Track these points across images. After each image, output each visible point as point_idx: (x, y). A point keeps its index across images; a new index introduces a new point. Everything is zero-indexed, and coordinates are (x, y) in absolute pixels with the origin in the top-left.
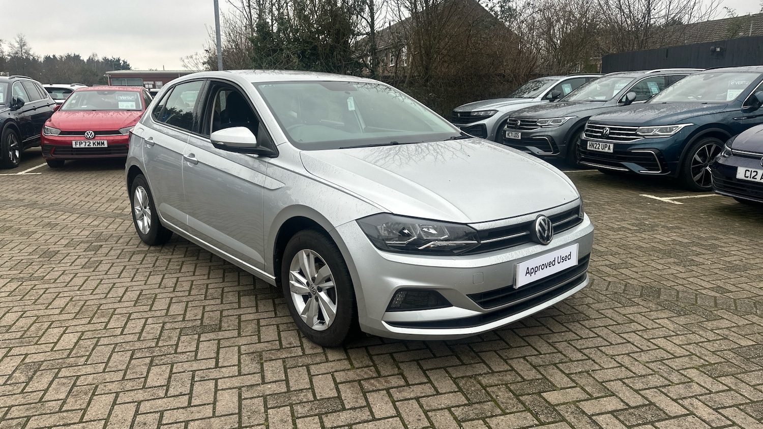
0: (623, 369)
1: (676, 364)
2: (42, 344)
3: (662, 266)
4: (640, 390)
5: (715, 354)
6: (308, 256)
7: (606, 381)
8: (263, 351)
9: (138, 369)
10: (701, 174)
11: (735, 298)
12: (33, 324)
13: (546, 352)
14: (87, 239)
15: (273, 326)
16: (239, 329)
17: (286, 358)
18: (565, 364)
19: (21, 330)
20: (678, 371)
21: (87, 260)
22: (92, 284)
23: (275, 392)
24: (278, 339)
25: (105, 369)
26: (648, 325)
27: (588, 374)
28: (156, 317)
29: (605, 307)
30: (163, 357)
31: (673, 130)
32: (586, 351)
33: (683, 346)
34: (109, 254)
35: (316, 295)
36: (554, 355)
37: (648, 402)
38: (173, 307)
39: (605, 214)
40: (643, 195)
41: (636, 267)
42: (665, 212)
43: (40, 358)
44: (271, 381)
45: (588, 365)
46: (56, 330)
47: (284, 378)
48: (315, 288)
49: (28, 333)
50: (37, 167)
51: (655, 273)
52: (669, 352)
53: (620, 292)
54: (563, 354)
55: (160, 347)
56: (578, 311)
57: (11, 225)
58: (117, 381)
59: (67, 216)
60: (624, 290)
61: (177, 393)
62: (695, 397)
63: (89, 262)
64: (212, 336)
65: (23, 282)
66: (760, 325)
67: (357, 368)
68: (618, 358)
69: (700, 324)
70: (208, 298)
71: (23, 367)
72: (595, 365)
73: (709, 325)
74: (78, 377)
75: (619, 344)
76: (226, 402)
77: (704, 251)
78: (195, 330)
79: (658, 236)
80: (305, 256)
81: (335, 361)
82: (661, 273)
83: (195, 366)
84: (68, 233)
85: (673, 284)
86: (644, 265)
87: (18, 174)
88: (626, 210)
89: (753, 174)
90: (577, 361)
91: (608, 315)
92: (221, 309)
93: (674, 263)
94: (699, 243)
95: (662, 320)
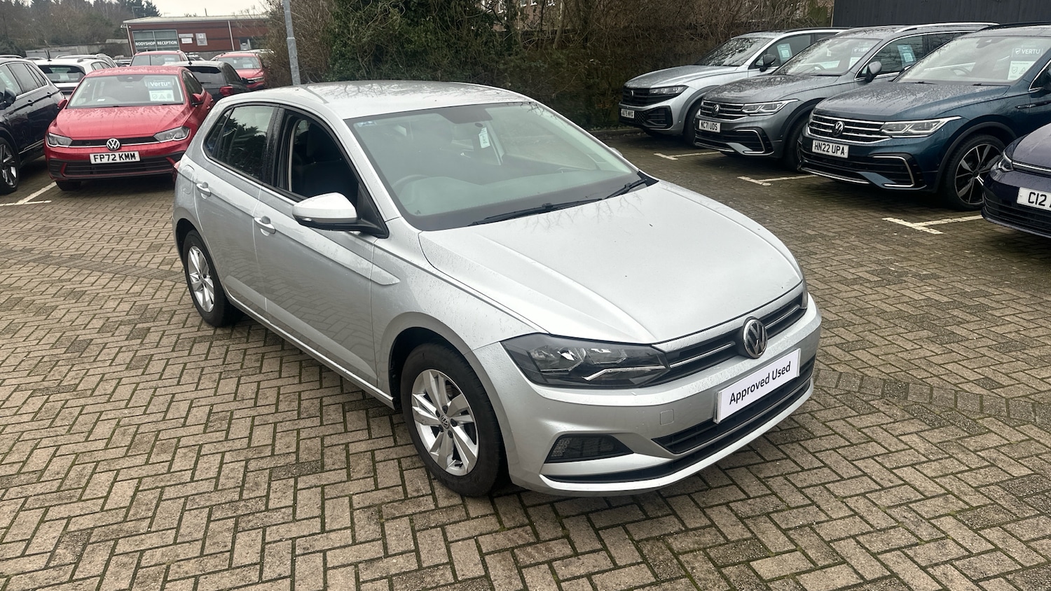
0: (858, 519)
1: (926, 509)
2: (88, 500)
3: (911, 344)
4: (879, 554)
5: (979, 491)
6: (436, 378)
7: (836, 540)
8: (383, 503)
9: (219, 538)
10: (969, 186)
11: (1008, 397)
12: (71, 467)
13: (756, 495)
14: (128, 318)
15: (392, 462)
16: (348, 468)
17: (414, 514)
18: (781, 514)
19: (57, 477)
20: (928, 520)
21: (131, 354)
22: (142, 397)
23: (403, 570)
24: (401, 483)
25: (176, 538)
26: (890, 445)
27: (812, 529)
28: (236, 450)
29: (835, 417)
30: (250, 517)
31: (932, 127)
32: (809, 491)
33: (936, 480)
34: (161, 343)
35: (450, 429)
36: (767, 498)
37: (889, 573)
38: (257, 432)
39: (835, 255)
40: (888, 219)
41: (877, 346)
42: (917, 249)
43: (87, 522)
44: (396, 552)
45: (812, 515)
46: (104, 477)
47: (413, 547)
48: (448, 420)
49: (68, 482)
50: (43, 190)
51: (902, 356)
52: (918, 490)
53: (855, 390)
54: (778, 497)
55: (245, 500)
56: (798, 423)
57: (21, 295)
58: (194, 558)
59: (96, 278)
60: (860, 387)
61: (275, 576)
62: (950, 562)
63: (135, 359)
64: (312, 480)
65: (50, 395)
66: (1038, 442)
67: (509, 529)
68: (851, 502)
69: (959, 442)
70: (302, 416)
71: (66, 538)
72: (821, 513)
73: (972, 443)
74: (142, 552)
75: (852, 478)
76: (339, 588)
77: (969, 317)
78: (289, 472)
79: (907, 293)
80: (432, 378)
81: (477, 517)
82: (908, 357)
83: (295, 530)
84: (101, 308)
85: (925, 374)
86: (887, 342)
87: (18, 204)
88: (865, 247)
89: (1041, 199)
90: (797, 507)
91: (838, 430)
92: (321, 434)
93: (927, 338)
94: (962, 303)
95: (909, 436)
